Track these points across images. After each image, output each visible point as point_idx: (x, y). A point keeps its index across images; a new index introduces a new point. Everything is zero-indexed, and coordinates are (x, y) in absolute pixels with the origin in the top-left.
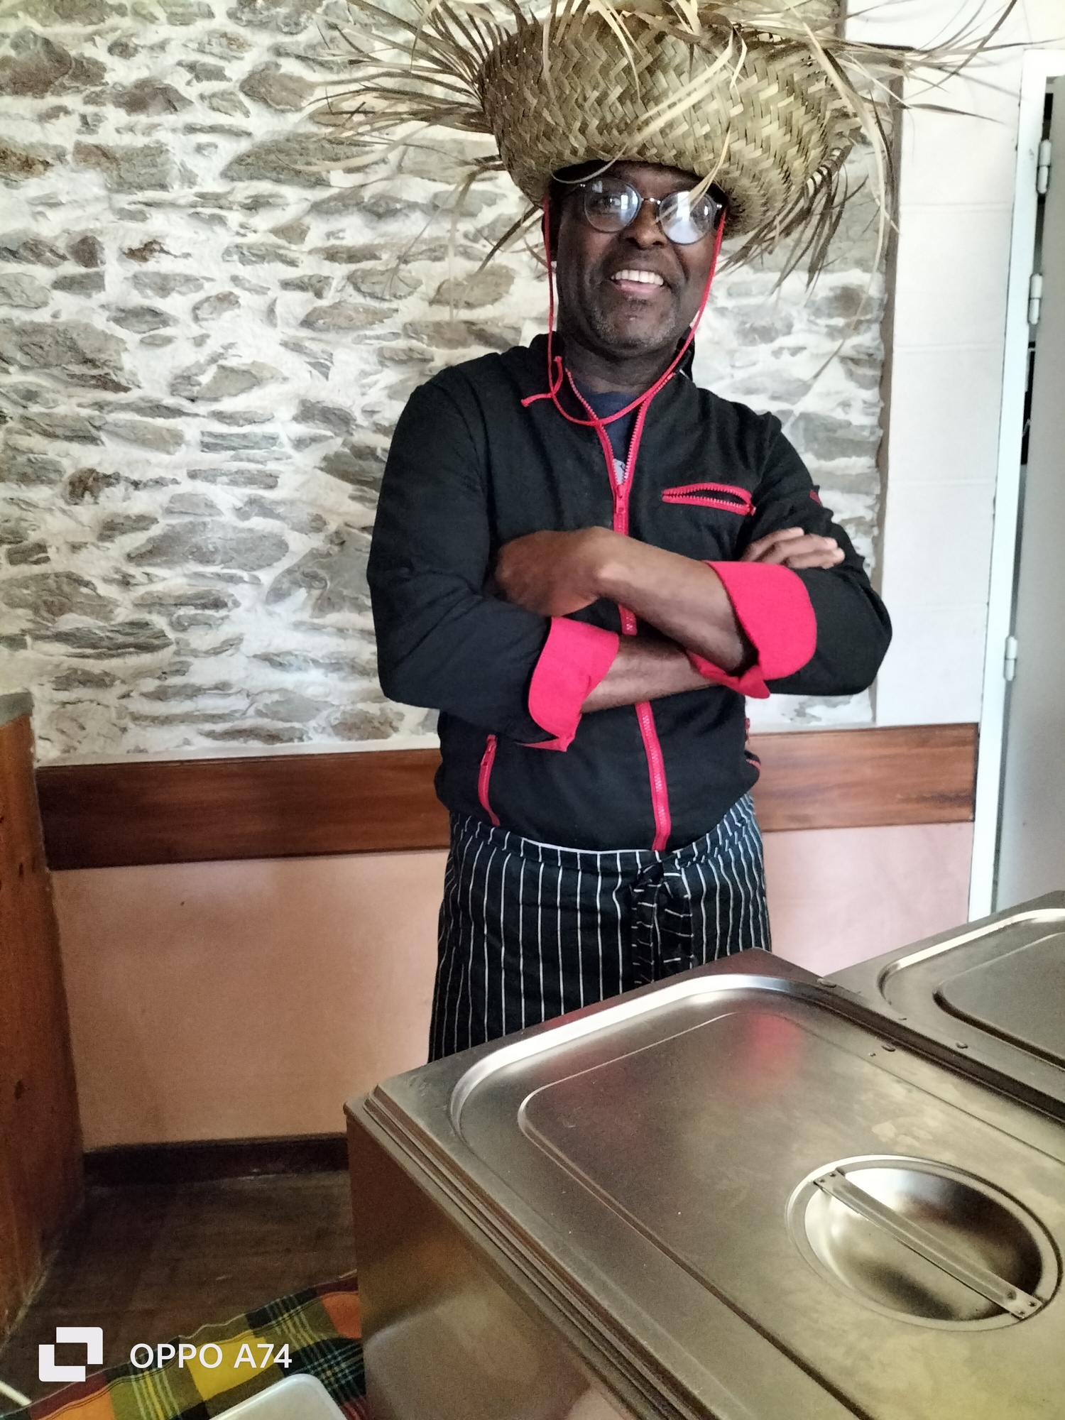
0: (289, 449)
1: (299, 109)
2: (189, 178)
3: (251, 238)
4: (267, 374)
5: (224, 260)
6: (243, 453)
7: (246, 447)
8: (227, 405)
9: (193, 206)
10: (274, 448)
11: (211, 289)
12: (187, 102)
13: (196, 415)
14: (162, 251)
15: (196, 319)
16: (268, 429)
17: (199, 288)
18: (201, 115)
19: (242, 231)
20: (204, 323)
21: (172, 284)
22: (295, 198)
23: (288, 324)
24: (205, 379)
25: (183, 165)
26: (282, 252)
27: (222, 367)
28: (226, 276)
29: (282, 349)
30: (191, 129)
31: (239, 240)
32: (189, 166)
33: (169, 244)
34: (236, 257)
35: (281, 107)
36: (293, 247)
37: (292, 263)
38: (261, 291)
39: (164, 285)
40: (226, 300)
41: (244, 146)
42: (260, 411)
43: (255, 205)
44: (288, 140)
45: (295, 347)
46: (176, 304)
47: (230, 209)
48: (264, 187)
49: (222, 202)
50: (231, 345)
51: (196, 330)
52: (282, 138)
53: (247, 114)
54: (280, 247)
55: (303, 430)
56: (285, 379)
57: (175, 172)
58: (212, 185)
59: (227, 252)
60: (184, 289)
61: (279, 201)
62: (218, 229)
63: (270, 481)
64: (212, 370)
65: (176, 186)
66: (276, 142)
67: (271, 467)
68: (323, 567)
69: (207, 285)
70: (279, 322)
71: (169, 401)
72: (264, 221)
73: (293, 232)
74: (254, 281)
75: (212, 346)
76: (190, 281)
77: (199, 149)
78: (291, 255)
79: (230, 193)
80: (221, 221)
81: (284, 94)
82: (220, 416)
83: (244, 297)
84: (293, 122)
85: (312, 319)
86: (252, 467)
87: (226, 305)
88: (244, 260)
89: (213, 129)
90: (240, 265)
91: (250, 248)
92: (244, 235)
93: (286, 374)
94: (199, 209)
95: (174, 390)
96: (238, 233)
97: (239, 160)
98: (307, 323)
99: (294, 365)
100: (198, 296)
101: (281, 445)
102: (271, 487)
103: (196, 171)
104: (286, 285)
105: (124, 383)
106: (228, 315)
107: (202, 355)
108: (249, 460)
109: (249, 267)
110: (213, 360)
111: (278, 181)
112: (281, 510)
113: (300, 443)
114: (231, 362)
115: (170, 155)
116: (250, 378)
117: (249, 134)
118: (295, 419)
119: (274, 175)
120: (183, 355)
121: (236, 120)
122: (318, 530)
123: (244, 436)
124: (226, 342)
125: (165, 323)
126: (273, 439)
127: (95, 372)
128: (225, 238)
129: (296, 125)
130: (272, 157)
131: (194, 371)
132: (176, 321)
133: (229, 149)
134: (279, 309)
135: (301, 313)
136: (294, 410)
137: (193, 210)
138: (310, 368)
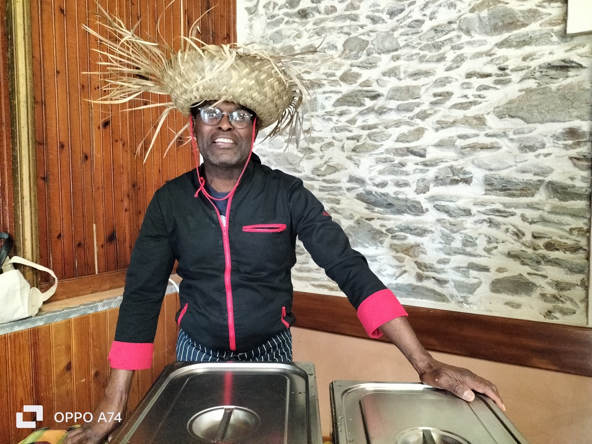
0: (345, 192)
1: (356, 82)
2: (323, 107)
3: (340, 124)
4: (340, 167)
5: (331, 132)
6: (331, 192)
7: (332, 191)
8: (328, 177)
9: (323, 116)
10: (341, 191)
11: (327, 141)
12: (324, 85)
13: (319, 180)
14: (314, 130)
15: (321, 150)
16: (339, 185)
17: (323, 141)
18: (328, 88)
19: (337, 122)
20: (324, 152)
21: (315, 140)
22: (354, 110)
23: (349, 151)
24: (323, 169)
25: (322, 103)
26: (347, 128)
27: (328, 165)
28: (331, 137)
29: (346, 159)
30: (324, 93)
31: (336, 125)
32: (324, 104)
33: (316, 128)
34: (334, 131)
35: (351, 83)
36: (352, 126)
37: (351, 131)
38: (341, 141)
39: (313, 140)
40: (331, 144)
41: (340, 96)
42: (336, 179)
43: (341, 114)
44: (352, 93)
45: (349, 158)
46: (316, 146)
47: (334, 116)
48: (344, 108)
49: (332, 114)
50: (331, 158)
51: (321, 154)
52: (350, 92)
53: (341, 86)
54: (348, 126)
55: (350, 185)
56: (346, 169)
57: (319, 106)
58: (329, 108)
59: (332, 129)
60: (319, 141)
61: (349, 112)
62: (330, 122)
63: (338, 202)
64: (325, 166)
65: (319, 110)
66: (348, 94)
67: (339, 197)
68: (352, 231)
69: (325, 140)
70: (346, 150)
71: (312, 176)
72: (344, 119)
73: (352, 121)
74: (339, 138)
75: (325, 159)
76: (321, 139)
77: (326, 98)
78: (350, 129)
79: (335, 111)
80: (330, 119)
81: (352, 78)
82: (324, 181)
83: (336, 143)
84: (355, 87)
85: (355, 149)
86: (333, 197)
87: (330, 146)
88: (336, 132)
89: (331, 92)
90: (335, 133)
91: (338, 127)
92: (337, 124)
93: (346, 167)
94: (325, 117)
95: (313, 173)
96: (336, 123)
97: (338, 101)
98: (354, 150)
99: (349, 164)
100: (322, 143)
101: (343, 190)
102: (338, 204)
103: (325, 105)
104: (348, 139)
105: (300, 170)
106: (331, 149)
107: (322, 162)
108: (332, 195)
109: (338, 133)
110: (325, 163)
111: (349, 106)
112: (340, 211)
113: (349, 190)
114: (331, 164)
115: (318, 101)
116: (335, 169)
117: (341, 92)
118: (348, 181)
119: (348, 104)
120: (317, 162)
121: (338, 88)
122: (352, 219)
123: (332, 187)
124: (329, 157)
125: (313, 152)
126: (340, 188)
127: (292, 167)
128: (332, 125)
129: (355, 88)
130: (347, 98)
131: (319, 167)
132: (316, 151)
133: (335, 97)
134: (345, 146)
135: (352, 147)
136: (347, 179)
137: (323, 117)
138: (354, 165)
